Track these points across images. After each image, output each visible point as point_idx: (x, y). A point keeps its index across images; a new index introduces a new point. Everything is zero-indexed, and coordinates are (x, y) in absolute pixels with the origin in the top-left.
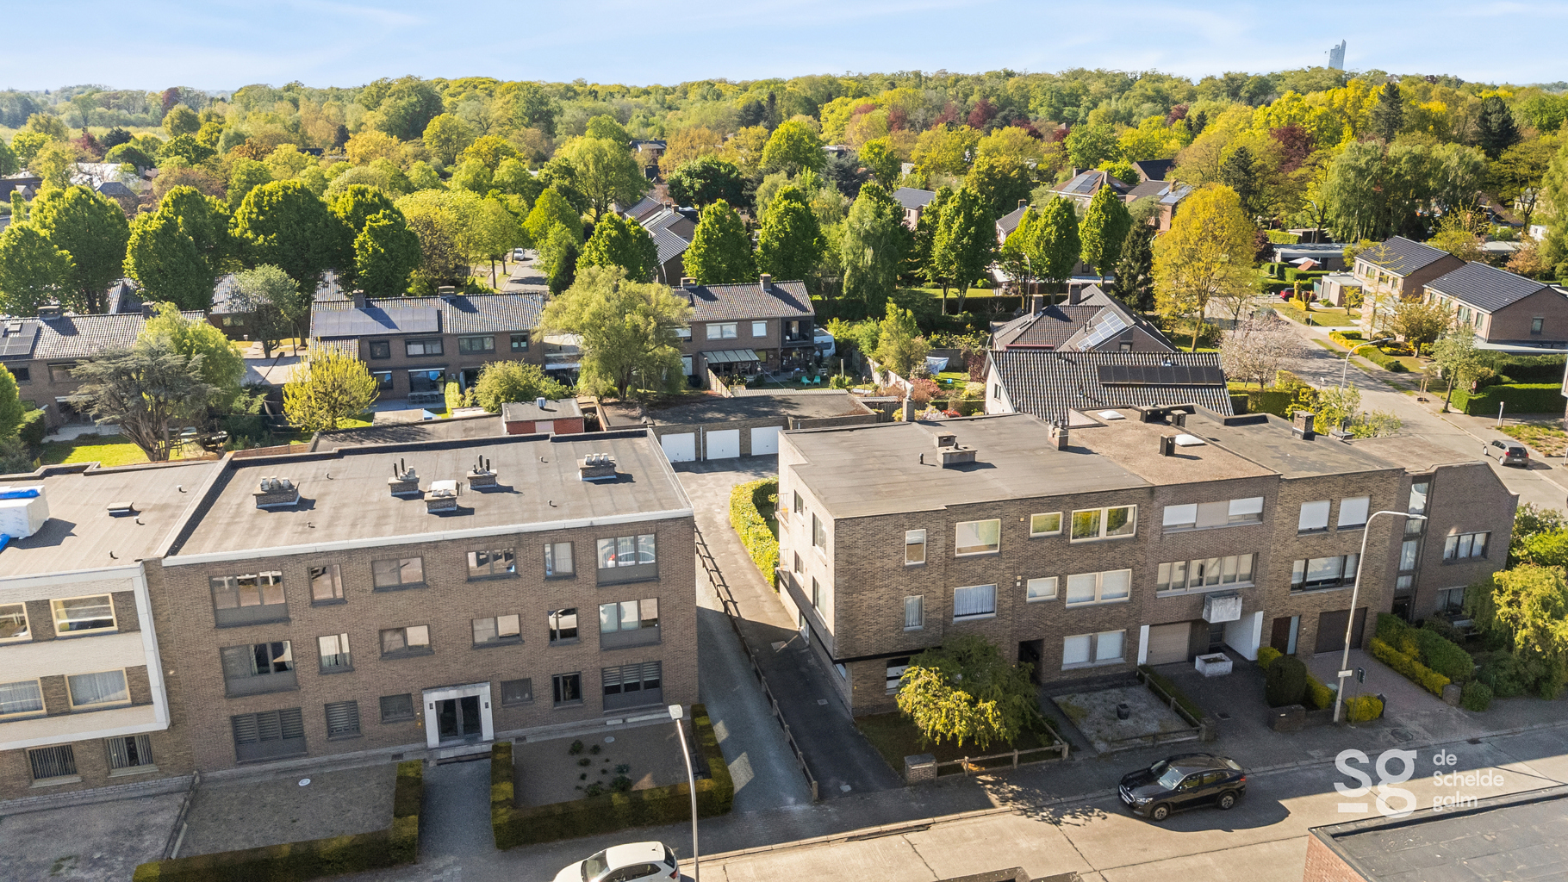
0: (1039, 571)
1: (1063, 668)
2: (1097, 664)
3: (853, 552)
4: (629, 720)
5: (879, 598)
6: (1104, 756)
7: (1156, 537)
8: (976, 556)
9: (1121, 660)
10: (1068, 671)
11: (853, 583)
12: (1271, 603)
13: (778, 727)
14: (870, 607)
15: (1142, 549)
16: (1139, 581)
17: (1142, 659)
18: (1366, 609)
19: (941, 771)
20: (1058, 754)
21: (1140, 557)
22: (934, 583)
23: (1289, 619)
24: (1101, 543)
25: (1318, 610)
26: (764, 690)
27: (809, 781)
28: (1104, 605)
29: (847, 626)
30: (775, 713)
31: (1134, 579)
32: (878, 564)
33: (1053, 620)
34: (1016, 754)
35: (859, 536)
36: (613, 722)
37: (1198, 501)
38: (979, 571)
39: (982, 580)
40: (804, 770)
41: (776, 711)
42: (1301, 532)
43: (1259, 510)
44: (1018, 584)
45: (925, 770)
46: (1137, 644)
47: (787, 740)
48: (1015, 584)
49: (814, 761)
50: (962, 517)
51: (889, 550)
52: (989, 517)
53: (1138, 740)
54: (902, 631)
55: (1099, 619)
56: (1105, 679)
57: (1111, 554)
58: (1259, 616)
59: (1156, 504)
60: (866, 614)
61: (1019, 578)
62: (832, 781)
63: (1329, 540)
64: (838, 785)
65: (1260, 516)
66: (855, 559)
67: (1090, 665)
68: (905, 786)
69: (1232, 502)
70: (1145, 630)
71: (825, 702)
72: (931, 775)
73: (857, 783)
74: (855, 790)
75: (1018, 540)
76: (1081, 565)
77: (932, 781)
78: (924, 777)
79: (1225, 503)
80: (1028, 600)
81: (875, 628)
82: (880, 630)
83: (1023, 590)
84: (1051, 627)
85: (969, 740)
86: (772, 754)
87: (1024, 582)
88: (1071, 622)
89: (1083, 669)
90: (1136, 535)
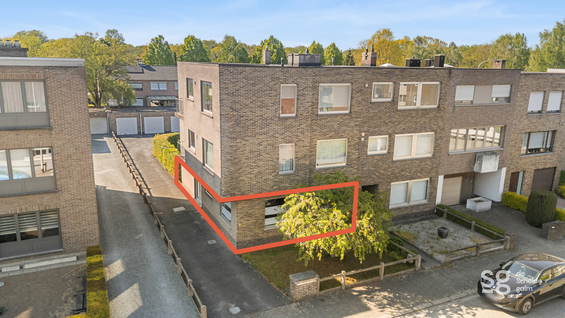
0: (377, 129)
1: (391, 207)
2: (412, 203)
3: (236, 99)
4: (26, 267)
5: (259, 144)
6: (445, 264)
7: (451, 108)
8: (334, 115)
9: (425, 201)
10: (393, 209)
11: (238, 129)
12: (510, 162)
13: (172, 262)
14: (251, 152)
15: (442, 117)
16: (439, 142)
17: (438, 201)
18: (555, 168)
19: (323, 286)
20: (412, 265)
21: (441, 124)
22: (302, 133)
23: (519, 173)
24: (417, 110)
25: (534, 168)
26: (162, 236)
27: (199, 307)
28: (417, 159)
29: (232, 169)
30: (170, 252)
31: (436, 140)
32: (259, 113)
33: (385, 169)
34: (383, 266)
35: (241, 84)
36: (9, 269)
37: (475, 84)
38: (336, 126)
39: (337, 135)
40: (194, 297)
41: (171, 250)
42: (529, 113)
43: (507, 95)
44: (363, 139)
45: (309, 287)
46: (436, 189)
47: (179, 272)
48: (360, 139)
49: (204, 288)
50: (324, 79)
51: (268, 101)
52: (343, 81)
53: (464, 252)
54: (277, 175)
55: (414, 170)
56: (416, 215)
57: (424, 119)
58: (504, 170)
59: (452, 83)
60: (248, 158)
61: (363, 134)
62: (222, 304)
63: (542, 120)
64: (227, 308)
65: (508, 99)
66: (238, 106)
67: (406, 204)
68: (291, 302)
69: (494, 86)
70: (441, 178)
71: (214, 242)
72: (315, 291)
73: (246, 304)
74: (244, 311)
75: (364, 102)
76: (404, 127)
77: (315, 296)
78: (309, 292)
79: (491, 86)
80: (369, 153)
81: (256, 171)
82: (260, 173)
83: (365, 145)
84: (383, 174)
85: (349, 254)
86: (164, 285)
87: (366, 138)
88: (397, 171)
89: (403, 208)
90: (439, 107)
